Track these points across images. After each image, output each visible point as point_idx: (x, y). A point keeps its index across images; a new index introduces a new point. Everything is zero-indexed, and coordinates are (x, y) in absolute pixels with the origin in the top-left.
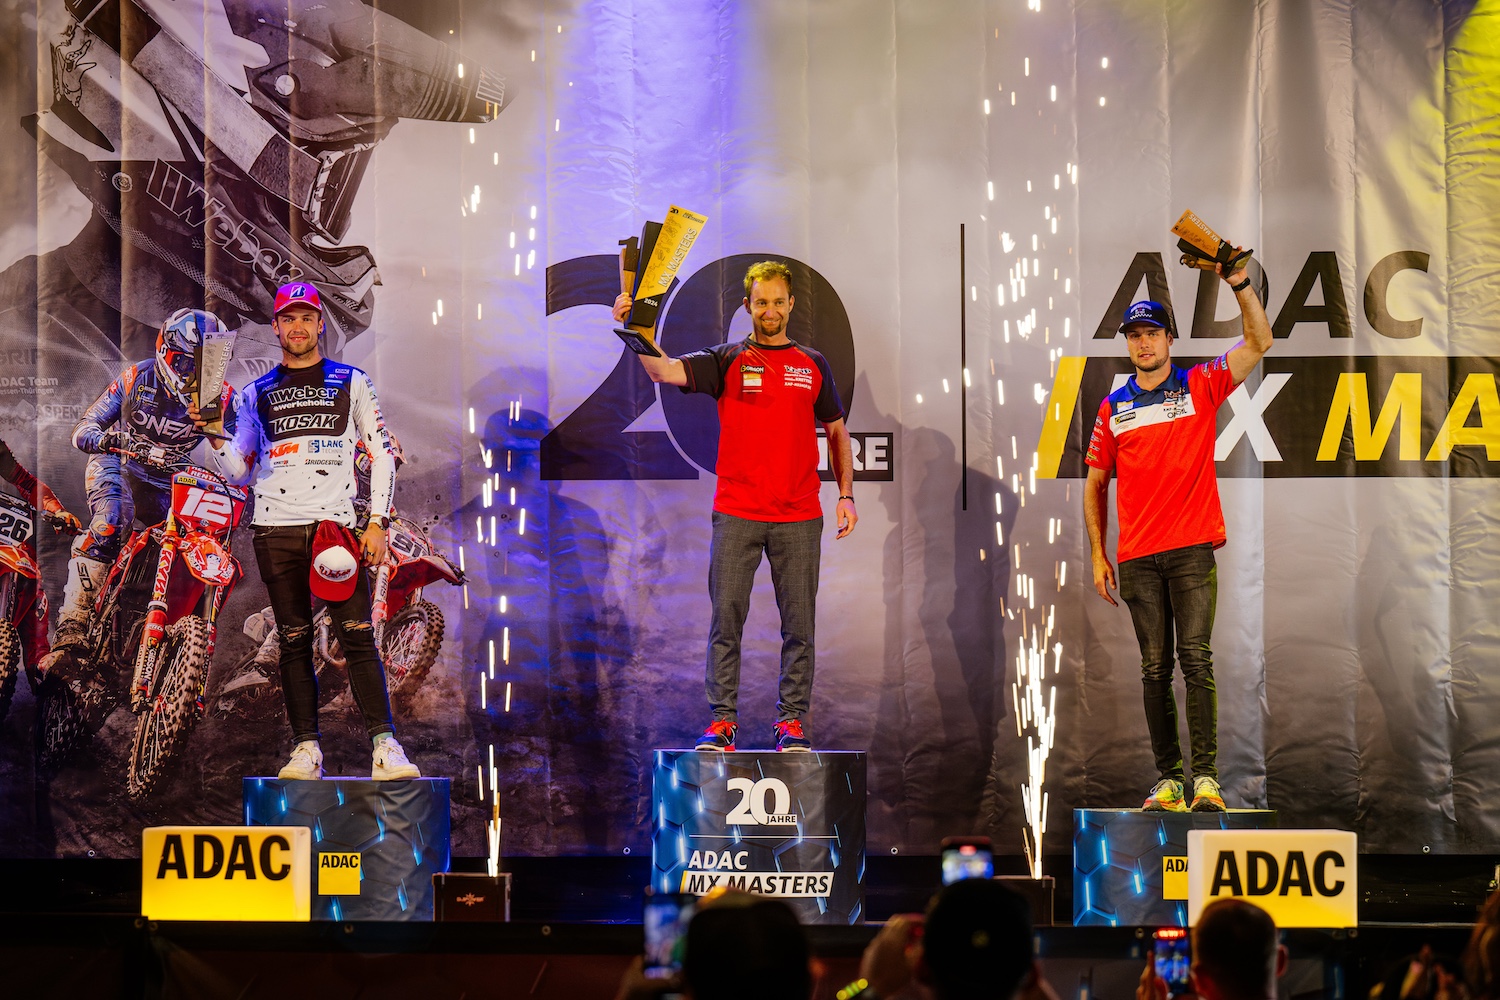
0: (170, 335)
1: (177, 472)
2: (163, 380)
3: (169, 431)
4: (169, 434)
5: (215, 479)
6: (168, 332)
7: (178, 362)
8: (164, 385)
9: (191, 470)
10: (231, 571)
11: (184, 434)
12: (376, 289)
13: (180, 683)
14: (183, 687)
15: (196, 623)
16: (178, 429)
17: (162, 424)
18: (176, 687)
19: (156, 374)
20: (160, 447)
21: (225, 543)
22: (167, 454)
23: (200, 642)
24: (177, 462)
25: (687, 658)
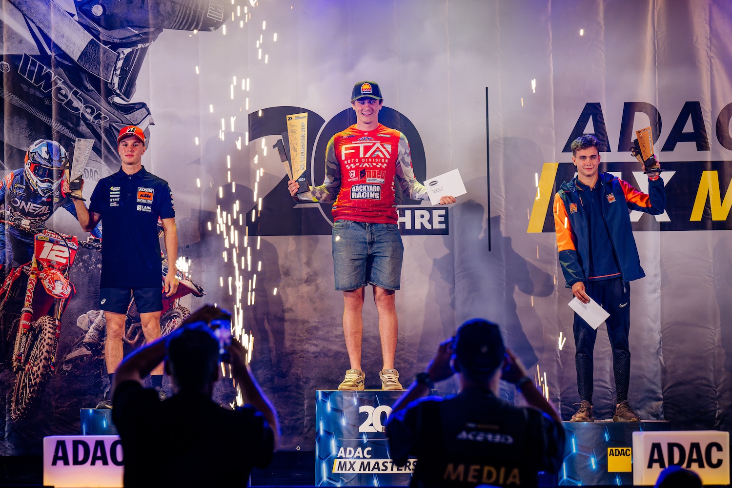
0: (33, 154)
1: (38, 233)
2: (29, 180)
3: (32, 210)
4: (33, 211)
5: (59, 237)
6: (32, 153)
7: (38, 170)
8: (30, 183)
9: (45, 232)
10: (69, 290)
11: (41, 211)
12: (151, 127)
13: (40, 354)
14: (42, 357)
15: (49, 320)
16: (37, 209)
17: (28, 206)
18: (38, 357)
19: (25, 177)
20: (27, 219)
21: (66, 274)
22: (31, 223)
23: (52, 331)
24: (37, 228)
25: (332, 337)
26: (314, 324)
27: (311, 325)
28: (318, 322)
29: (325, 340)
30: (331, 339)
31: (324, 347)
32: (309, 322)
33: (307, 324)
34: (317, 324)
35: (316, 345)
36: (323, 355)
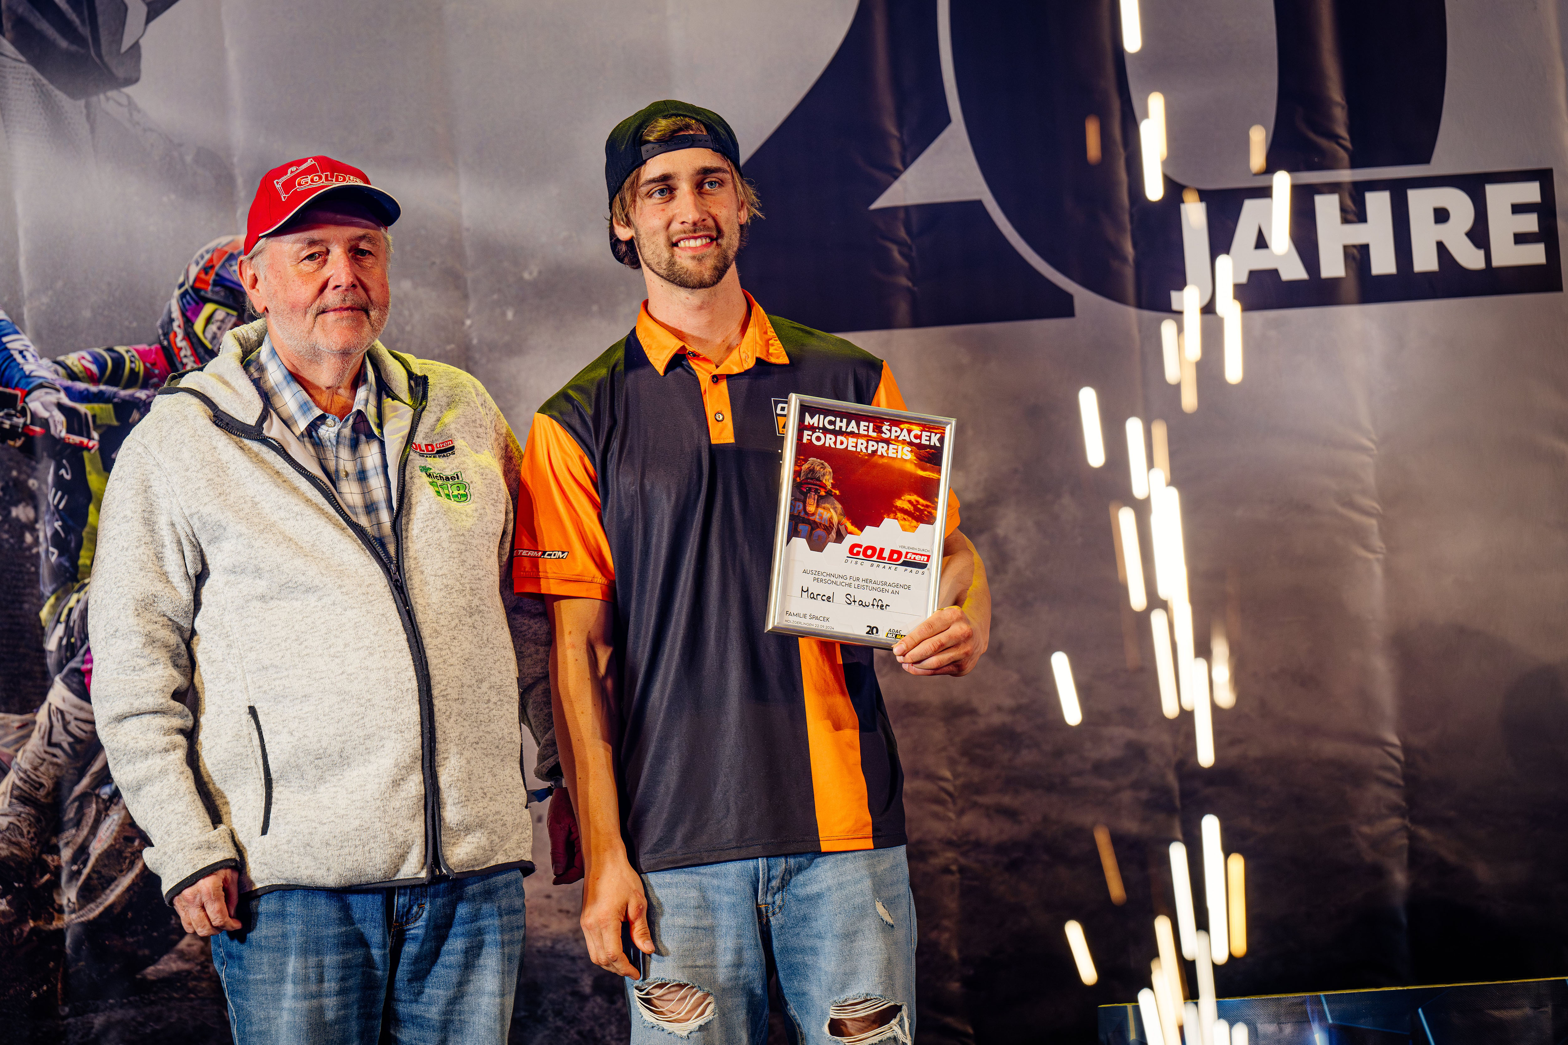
25: (1080, 773)
26: (997, 719)
27: (982, 724)
28: (1016, 710)
29: (1050, 788)
30: (1076, 781)
31: (1045, 819)
32: (972, 712)
33: (966, 719)
34: (1007, 719)
35: (1010, 814)
36: (1045, 857)
